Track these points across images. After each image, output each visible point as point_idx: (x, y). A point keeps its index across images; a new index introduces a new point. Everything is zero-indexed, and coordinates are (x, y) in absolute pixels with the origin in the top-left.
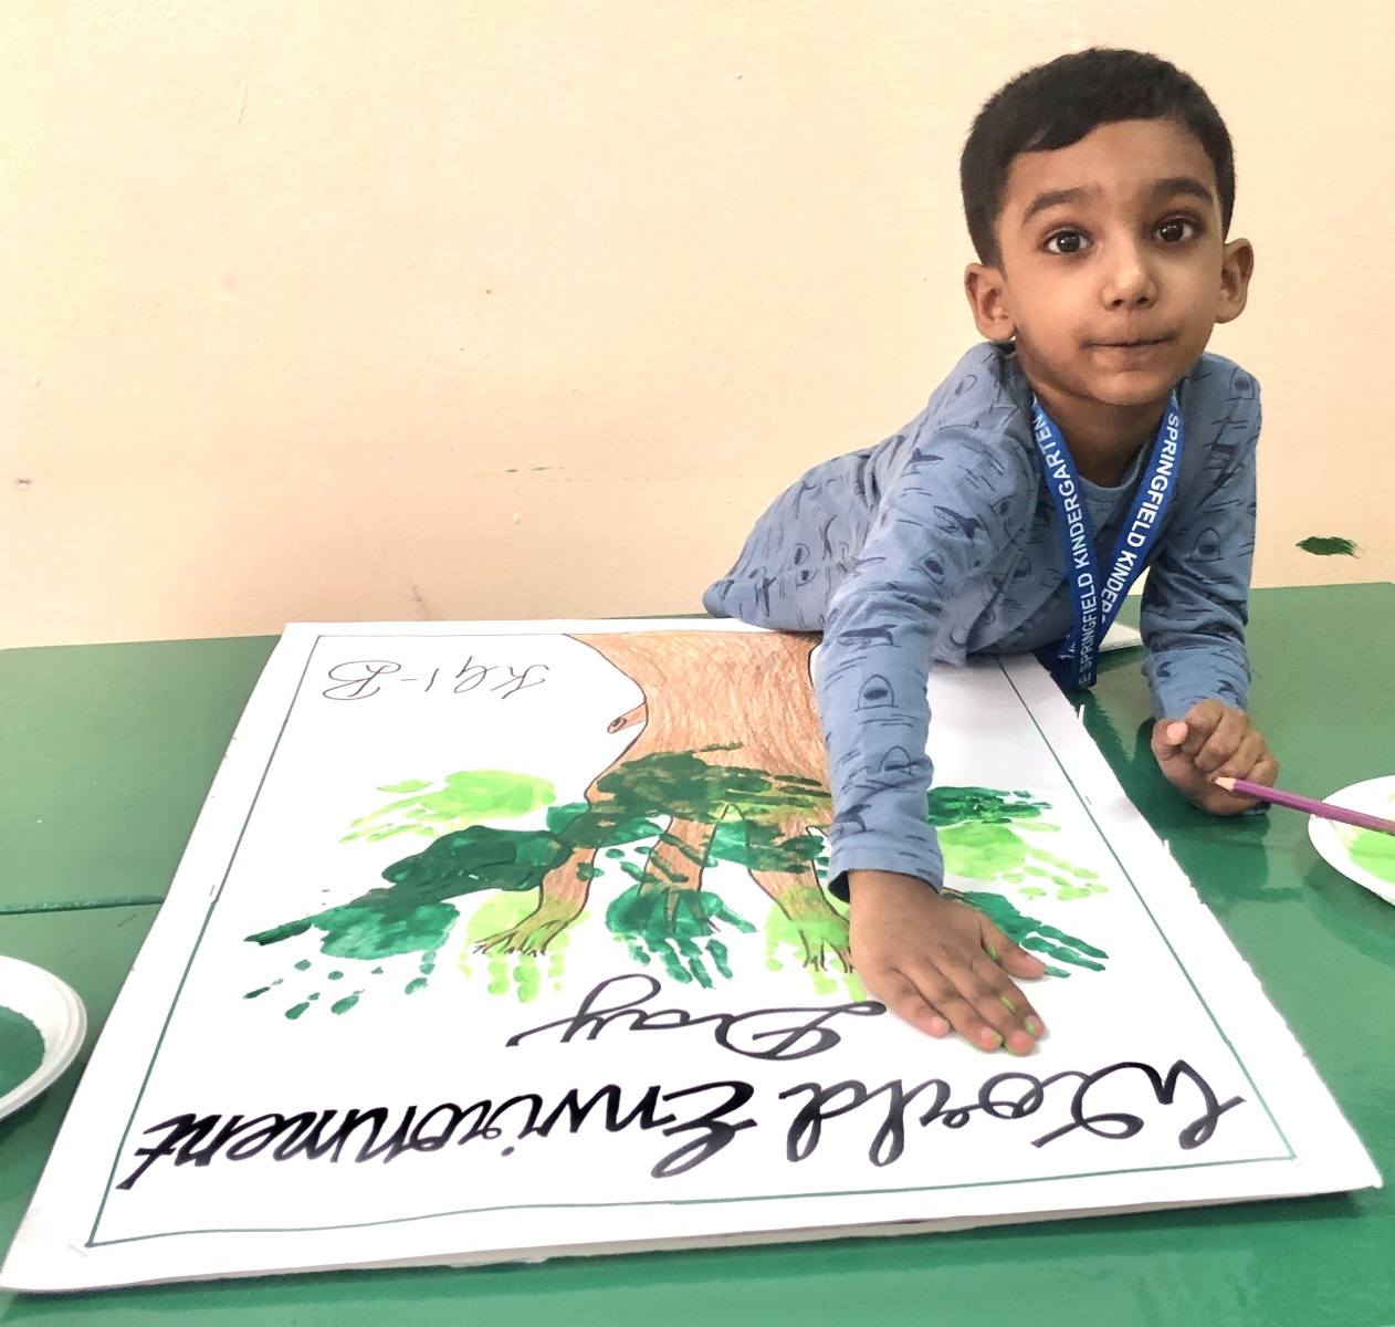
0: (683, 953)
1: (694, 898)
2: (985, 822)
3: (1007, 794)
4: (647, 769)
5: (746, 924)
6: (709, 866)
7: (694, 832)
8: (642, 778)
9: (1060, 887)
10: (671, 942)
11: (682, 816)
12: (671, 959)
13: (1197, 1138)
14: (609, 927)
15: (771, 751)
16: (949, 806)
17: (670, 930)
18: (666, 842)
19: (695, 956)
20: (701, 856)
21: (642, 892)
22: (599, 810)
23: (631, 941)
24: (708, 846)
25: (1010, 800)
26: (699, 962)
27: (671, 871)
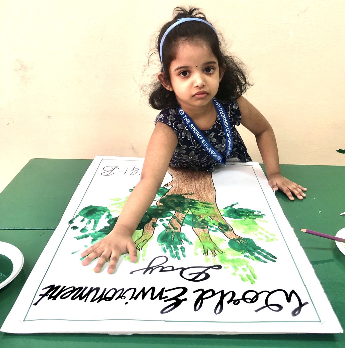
0: (174, 250)
1: (179, 234)
2: (249, 219)
3: (255, 211)
4: (171, 198)
5: (191, 242)
6: (183, 225)
7: (181, 216)
8: (170, 200)
9: (267, 238)
10: (172, 246)
11: (178, 211)
12: (171, 251)
13: (296, 313)
14: (158, 241)
15: (201, 195)
16: (241, 213)
17: (172, 243)
18: (174, 218)
19: (177, 251)
20: (182, 223)
21: (167, 232)
22: (159, 208)
23: (163, 246)
24: (183, 220)
25: (256, 213)
26: (178, 252)
27: (174, 226)
